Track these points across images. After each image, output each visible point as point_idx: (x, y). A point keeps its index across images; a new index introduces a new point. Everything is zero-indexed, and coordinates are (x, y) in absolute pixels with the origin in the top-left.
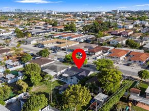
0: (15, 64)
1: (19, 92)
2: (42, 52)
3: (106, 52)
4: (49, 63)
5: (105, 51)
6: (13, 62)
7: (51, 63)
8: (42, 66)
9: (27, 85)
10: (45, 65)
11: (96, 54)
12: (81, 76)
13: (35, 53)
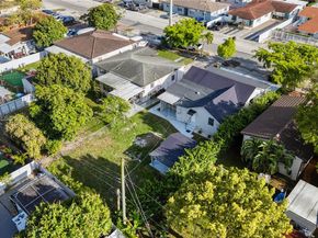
0: (17, 48)
1: (17, 158)
2: (97, 15)
3: (282, 19)
4: (116, 52)
5: (278, 14)
6: (11, 43)
7: (122, 50)
8: (95, 60)
9: (42, 138)
10: (104, 57)
11: (256, 23)
12: (223, 104)
13: (77, 15)
